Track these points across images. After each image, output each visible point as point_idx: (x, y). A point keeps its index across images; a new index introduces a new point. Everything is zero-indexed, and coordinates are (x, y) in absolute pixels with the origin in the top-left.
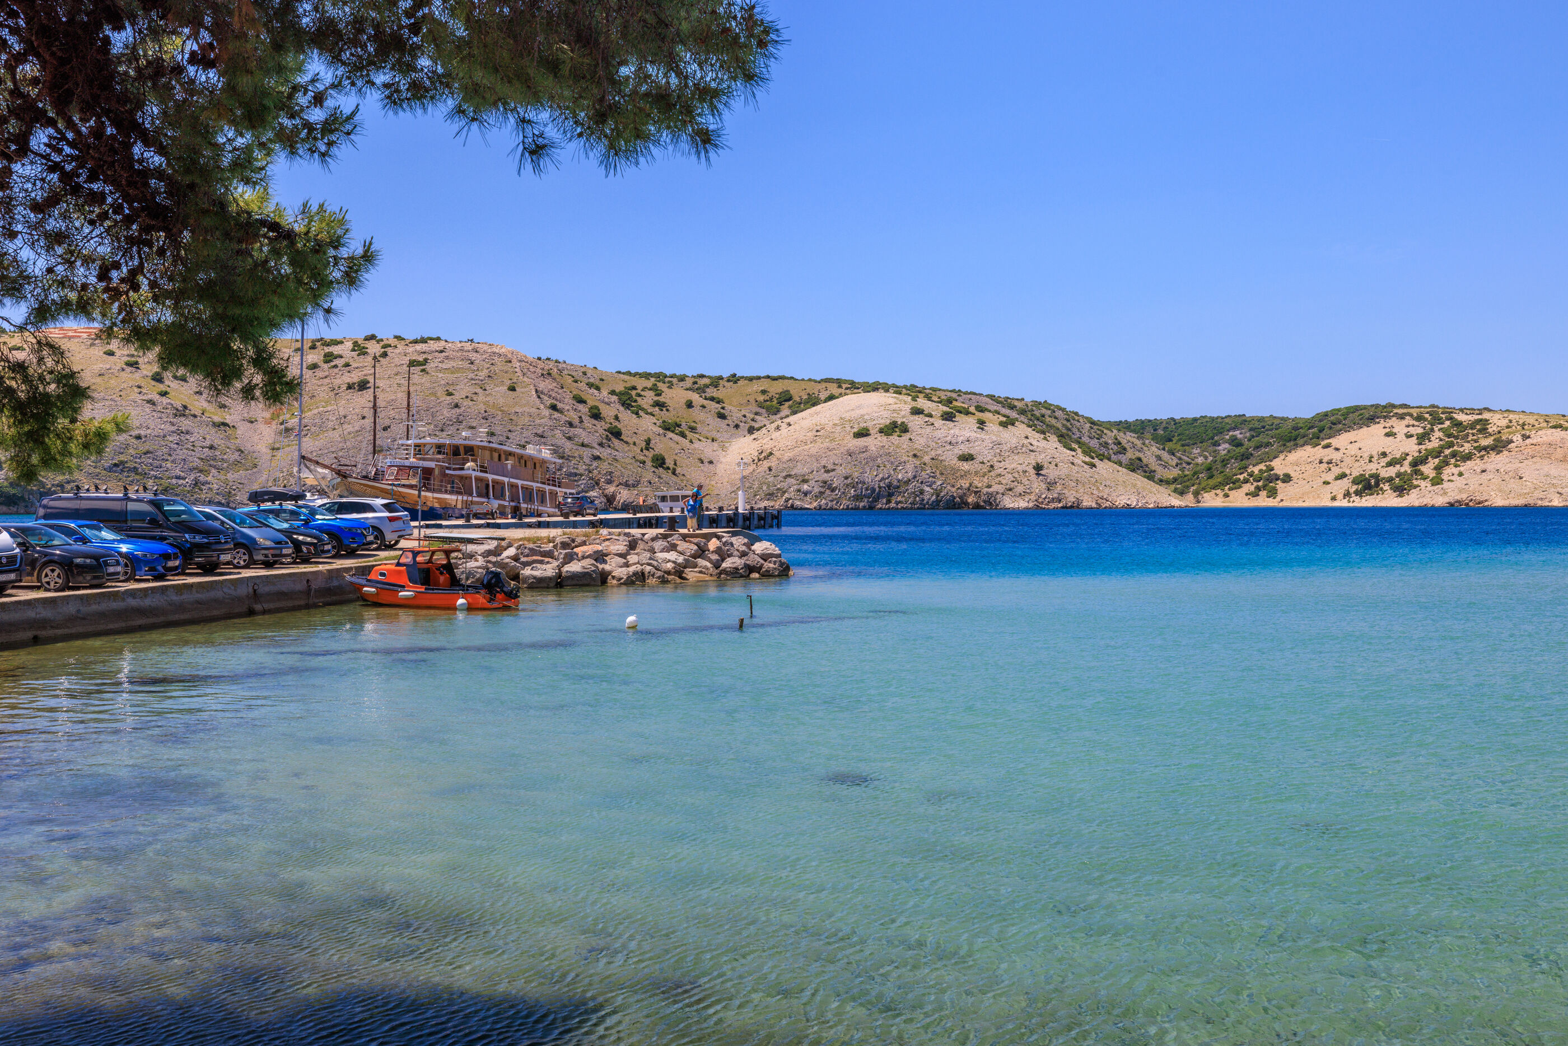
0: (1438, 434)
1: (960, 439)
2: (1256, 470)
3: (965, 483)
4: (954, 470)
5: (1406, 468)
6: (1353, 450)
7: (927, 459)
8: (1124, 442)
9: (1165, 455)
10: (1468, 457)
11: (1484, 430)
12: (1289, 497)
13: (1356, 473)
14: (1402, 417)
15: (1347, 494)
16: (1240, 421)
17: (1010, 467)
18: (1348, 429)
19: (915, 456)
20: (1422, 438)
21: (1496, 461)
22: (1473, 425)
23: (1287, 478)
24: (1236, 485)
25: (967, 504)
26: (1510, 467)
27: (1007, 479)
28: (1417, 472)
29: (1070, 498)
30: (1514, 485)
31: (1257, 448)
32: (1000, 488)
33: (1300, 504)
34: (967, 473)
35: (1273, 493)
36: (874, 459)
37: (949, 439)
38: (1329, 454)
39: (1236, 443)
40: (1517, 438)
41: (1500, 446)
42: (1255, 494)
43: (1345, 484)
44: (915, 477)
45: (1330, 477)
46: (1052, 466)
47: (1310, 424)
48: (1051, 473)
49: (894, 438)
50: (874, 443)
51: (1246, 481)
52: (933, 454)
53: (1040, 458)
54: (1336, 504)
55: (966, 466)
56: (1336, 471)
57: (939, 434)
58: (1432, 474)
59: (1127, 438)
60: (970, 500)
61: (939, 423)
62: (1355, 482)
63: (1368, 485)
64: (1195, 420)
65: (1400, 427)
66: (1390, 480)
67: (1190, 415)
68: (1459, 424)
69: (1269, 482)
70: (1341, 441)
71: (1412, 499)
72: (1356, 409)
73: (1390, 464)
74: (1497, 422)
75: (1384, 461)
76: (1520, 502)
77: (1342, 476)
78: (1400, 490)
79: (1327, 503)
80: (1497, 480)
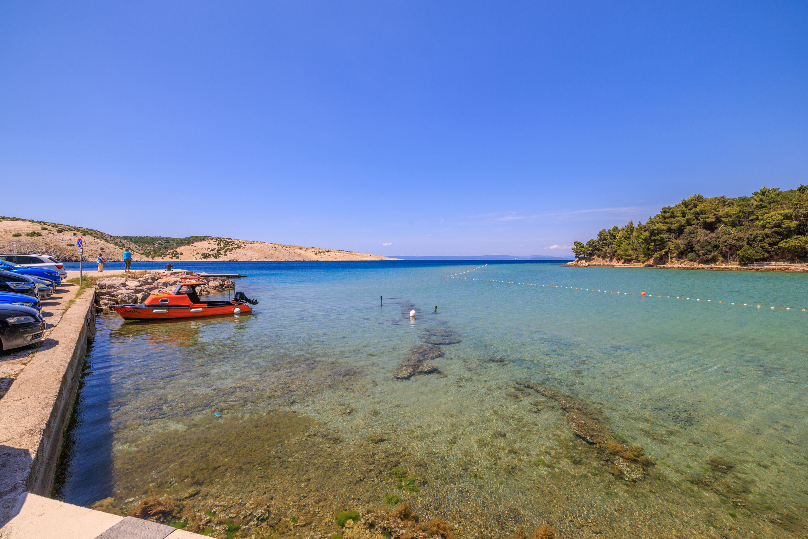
0: (222, 244)
1: (67, 239)
2: (171, 251)
3: (71, 254)
4: (65, 249)
5: (215, 252)
6: (200, 247)
7: (52, 245)
8: (123, 242)
9: (137, 247)
10: (232, 250)
11: (234, 243)
12: (182, 259)
13: (202, 253)
14: (212, 239)
15: (201, 258)
16: (160, 238)
17: (90, 249)
18: (198, 241)
19: (46, 244)
20: (218, 245)
21: (239, 251)
22: (231, 242)
23: (181, 254)
24: (166, 255)
25: (72, 260)
26: (243, 252)
27: (89, 253)
28: (220, 253)
29: (116, 259)
30: (244, 256)
31: (170, 246)
32: (87, 255)
33: (186, 260)
34: (70, 251)
35: (178, 258)
36: (25, 245)
37: (61, 239)
38: (193, 248)
39: (159, 244)
40: (243, 245)
41: (239, 247)
42: (172, 258)
43: (199, 256)
44: (47, 251)
45: (194, 254)
46: (107, 249)
47: (186, 239)
48: (107, 251)
49: (35, 238)
50: (24, 239)
51: (169, 254)
52: (55, 243)
53: (102, 246)
54: (198, 260)
55: (70, 248)
56: (196, 252)
57: (56, 237)
58: (224, 254)
59: (124, 241)
60: (73, 259)
61: (56, 233)
62: (202, 255)
63: (206, 256)
64: (145, 237)
65: (212, 242)
66: (212, 255)
67: (143, 236)
68: (227, 242)
69: (176, 255)
70: (196, 244)
71: (219, 259)
72: (198, 237)
73: (211, 251)
74: (237, 242)
75: (209, 250)
76: (247, 260)
77: (198, 253)
78: (216, 257)
79: (194, 260)
80: (240, 255)
